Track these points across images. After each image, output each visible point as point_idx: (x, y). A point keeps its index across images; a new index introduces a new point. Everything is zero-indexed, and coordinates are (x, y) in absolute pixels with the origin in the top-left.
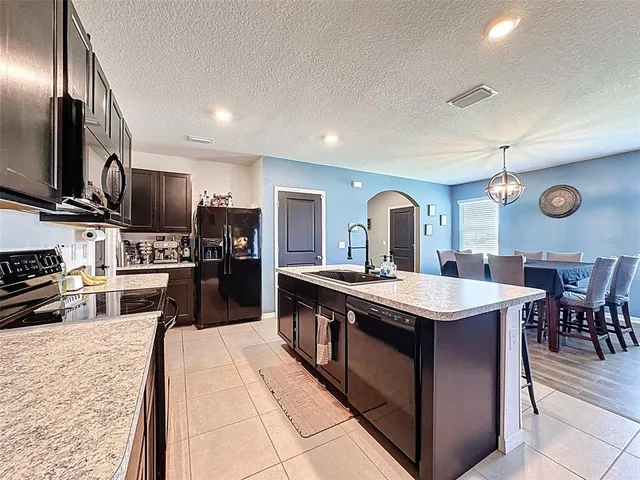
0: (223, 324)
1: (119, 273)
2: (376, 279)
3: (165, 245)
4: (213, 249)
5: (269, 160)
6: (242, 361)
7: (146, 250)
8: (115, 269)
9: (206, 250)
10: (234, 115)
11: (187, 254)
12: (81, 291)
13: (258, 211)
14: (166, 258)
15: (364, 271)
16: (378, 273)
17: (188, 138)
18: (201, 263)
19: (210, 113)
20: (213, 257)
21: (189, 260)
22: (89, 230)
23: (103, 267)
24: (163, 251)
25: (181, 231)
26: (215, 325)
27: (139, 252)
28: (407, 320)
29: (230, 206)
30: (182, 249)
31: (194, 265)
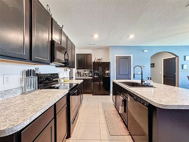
0: (99, 95)
1: (76, 79)
2: (144, 86)
3: (86, 72)
4: (96, 74)
5: (113, 47)
6: (101, 106)
7: (82, 74)
8: (75, 78)
9: (95, 74)
10: (99, 35)
11: (91, 75)
12: (63, 83)
13: (109, 63)
14: (86, 76)
15: (141, 83)
16: (146, 84)
17: (90, 44)
18: (93, 77)
19: (93, 36)
20: (97, 76)
21: (92, 77)
22: (66, 69)
23: (72, 78)
24: (85, 74)
25: (90, 69)
26: (97, 95)
27: (80, 74)
28: (145, 104)
29: (102, 62)
30: (90, 74)
31: (92, 78)
